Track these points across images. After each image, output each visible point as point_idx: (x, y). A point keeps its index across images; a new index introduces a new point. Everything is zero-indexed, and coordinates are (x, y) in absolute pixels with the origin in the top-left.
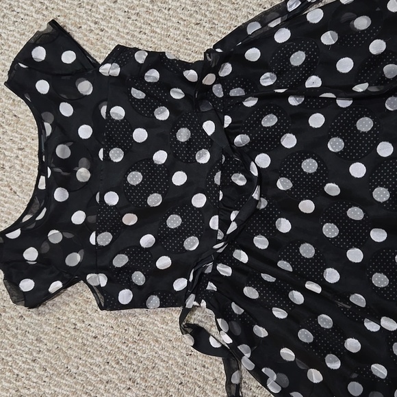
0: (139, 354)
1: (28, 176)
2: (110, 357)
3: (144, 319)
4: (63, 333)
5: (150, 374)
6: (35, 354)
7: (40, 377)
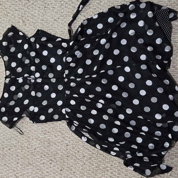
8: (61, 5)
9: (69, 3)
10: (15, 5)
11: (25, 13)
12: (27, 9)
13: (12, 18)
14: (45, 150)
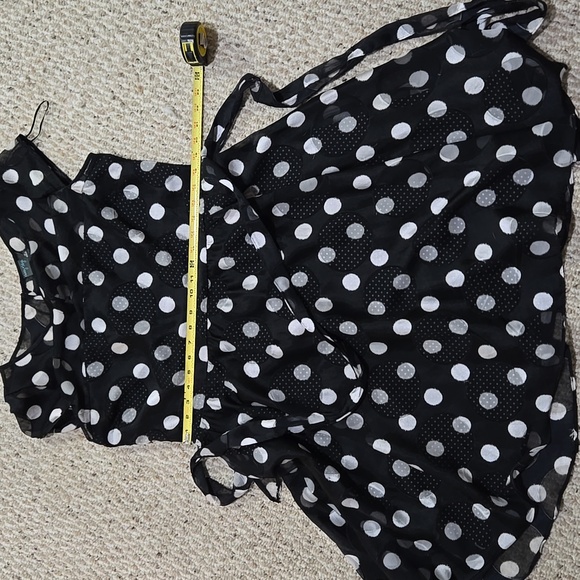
0: (141, 491)
1: (10, 304)
2: (111, 495)
3: (142, 454)
4: (61, 471)
5: (153, 513)
6: (34, 493)
7: (42, 517)
8: (267, 57)
9: (296, 59)
10: (120, 13)
11: (147, 49)
12: (156, 38)
13: (102, 53)
14: (124, 485)
